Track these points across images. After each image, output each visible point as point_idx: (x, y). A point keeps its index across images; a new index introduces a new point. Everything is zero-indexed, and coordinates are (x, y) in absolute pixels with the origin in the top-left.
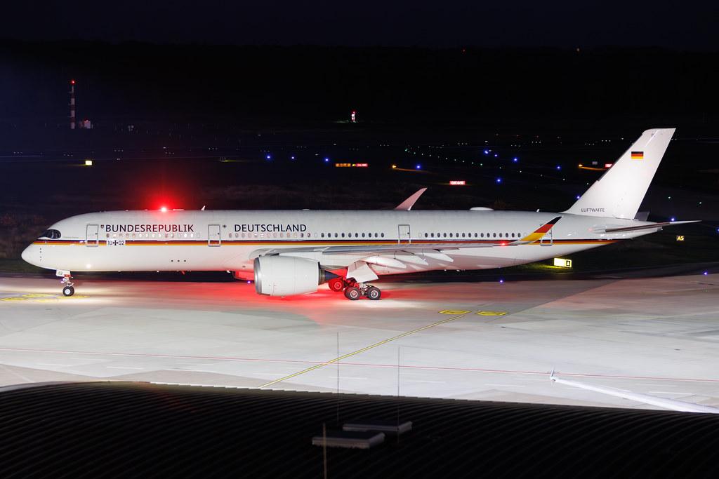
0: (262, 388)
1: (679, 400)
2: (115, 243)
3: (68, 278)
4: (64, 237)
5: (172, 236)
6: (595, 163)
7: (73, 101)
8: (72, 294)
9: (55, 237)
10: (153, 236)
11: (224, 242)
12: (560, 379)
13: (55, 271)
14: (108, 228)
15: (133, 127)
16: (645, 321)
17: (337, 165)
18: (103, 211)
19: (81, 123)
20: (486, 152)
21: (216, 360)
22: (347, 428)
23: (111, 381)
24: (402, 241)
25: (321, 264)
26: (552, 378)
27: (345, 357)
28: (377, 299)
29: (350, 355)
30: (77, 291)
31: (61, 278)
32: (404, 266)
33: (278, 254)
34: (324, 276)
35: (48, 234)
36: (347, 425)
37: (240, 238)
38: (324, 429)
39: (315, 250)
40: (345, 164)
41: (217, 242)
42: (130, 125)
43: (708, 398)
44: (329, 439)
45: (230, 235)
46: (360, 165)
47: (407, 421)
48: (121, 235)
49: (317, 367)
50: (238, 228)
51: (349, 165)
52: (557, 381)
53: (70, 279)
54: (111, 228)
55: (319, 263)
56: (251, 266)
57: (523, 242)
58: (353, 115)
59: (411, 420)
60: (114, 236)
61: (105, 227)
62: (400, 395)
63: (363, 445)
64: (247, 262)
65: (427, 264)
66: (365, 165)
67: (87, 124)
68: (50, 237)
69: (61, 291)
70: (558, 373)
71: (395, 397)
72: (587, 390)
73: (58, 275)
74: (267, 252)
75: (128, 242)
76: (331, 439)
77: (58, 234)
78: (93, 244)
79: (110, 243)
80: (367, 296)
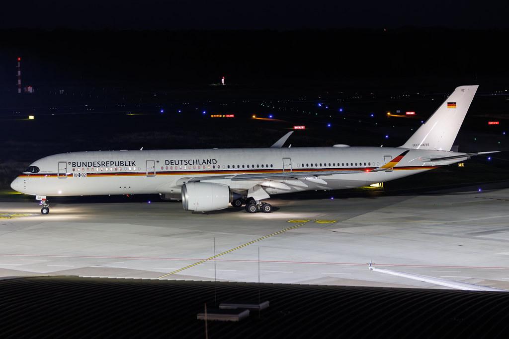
0: (160, 279)
1: (462, 282)
2: (79, 175)
3: (44, 201)
4: (42, 172)
5: (120, 169)
6: (398, 111)
7: (19, 72)
8: (48, 213)
9: (36, 172)
10: (107, 169)
11: (158, 173)
12: (376, 268)
13: (35, 196)
14: (74, 164)
15: (63, 91)
16: (437, 225)
17: (212, 116)
18: (69, 152)
19: (25, 88)
20: (320, 105)
21: (126, 259)
22: (222, 307)
23: (50, 275)
24: (286, 170)
25: (230, 188)
26: (370, 268)
27: (219, 255)
28: (269, 212)
29: (224, 253)
30: (51, 210)
31: (39, 201)
32: (289, 188)
33: (199, 181)
34: (233, 196)
35: (30, 169)
36: (221, 304)
37: (169, 170)
38: (206, 307)
39: (225, 178)
40: (218, 116)
41: (153, 173)
42: (61, 89)
43: (483, 280)
44: (209, 314)
45: (162, 168)
46: (228, 116)
47: (265, 301)
48: (83, 169)
49: (200, 263)
50: (167, 163)
51: (221, 116)
52: (374, 270)
53: (46, 202)
54: (76, 164)
55: (229, 187)
56: (179, 190)
57: (382, 169)
58: (223, 80)
59: (269, 300)
60: (79, 170)
61: (72, 163)
62: (260, 282)
63: (234, 318)
64: (175, 187)
65: (307, 186)
66: (232, 116)
67: (30, 89)
68: (31, 172)
69: (39, 211)
70: (375, 264)
71: (257, 283)
72: (396, 276)
73: (37, 199)
74: (189, 180)
75: (88, 174)
76: (211, 315)
77: (37, 169)
78: (63, 176)
79: (76, 175)
80: (262, 210)
